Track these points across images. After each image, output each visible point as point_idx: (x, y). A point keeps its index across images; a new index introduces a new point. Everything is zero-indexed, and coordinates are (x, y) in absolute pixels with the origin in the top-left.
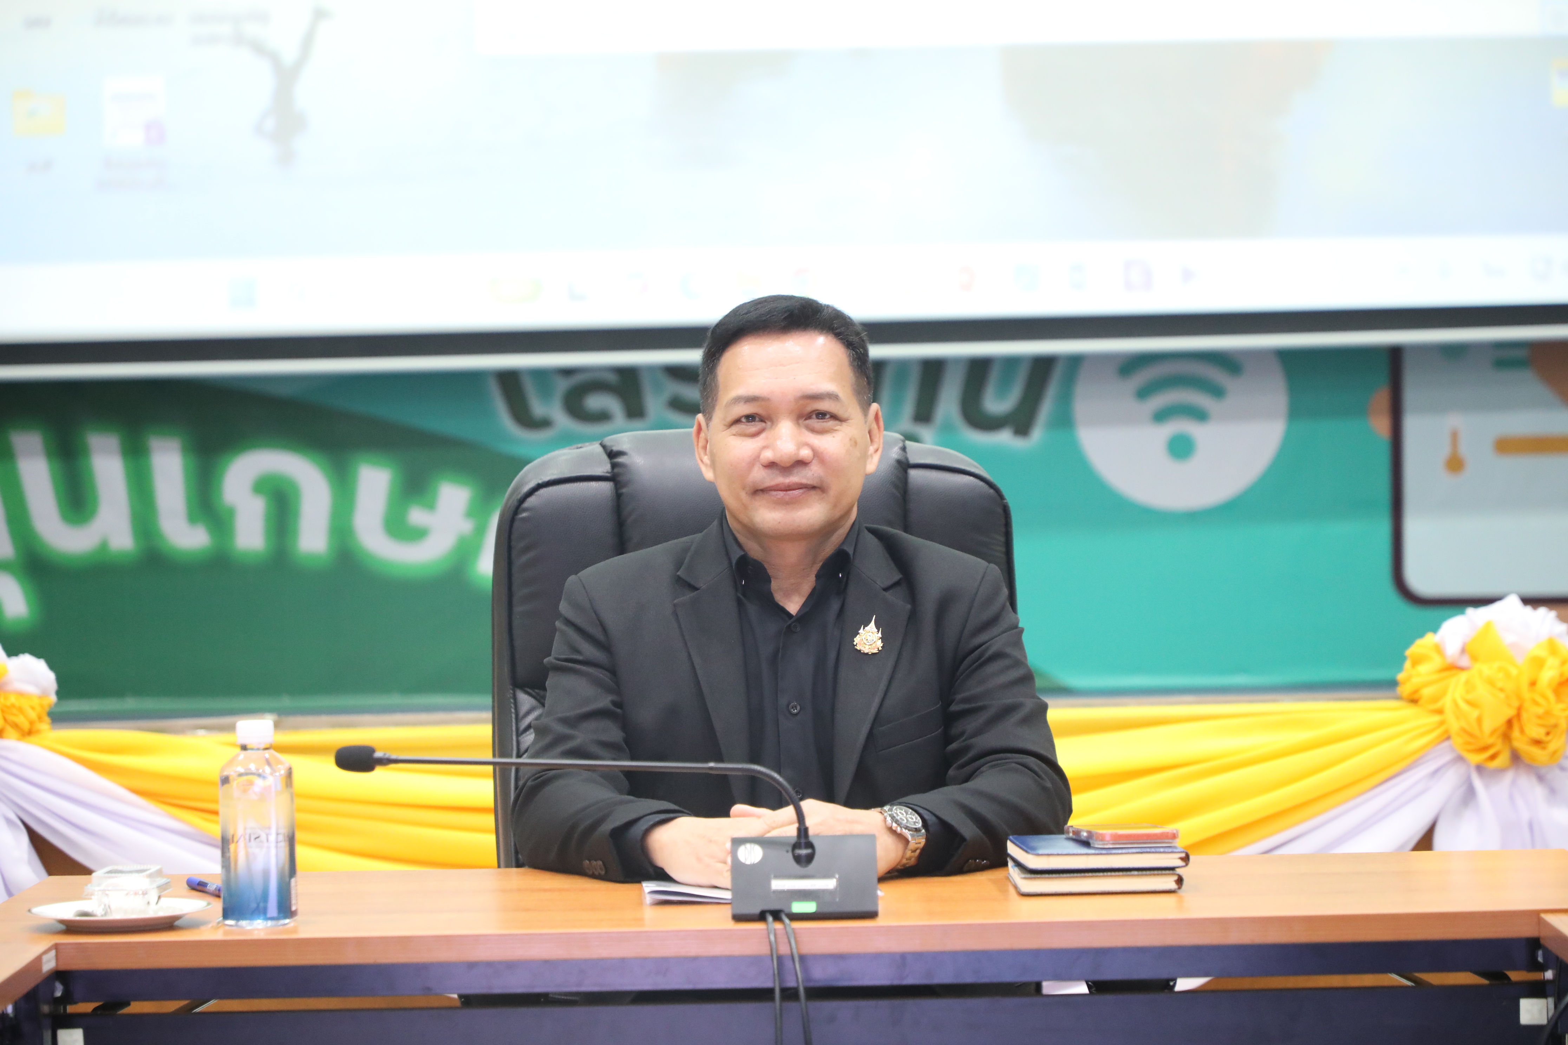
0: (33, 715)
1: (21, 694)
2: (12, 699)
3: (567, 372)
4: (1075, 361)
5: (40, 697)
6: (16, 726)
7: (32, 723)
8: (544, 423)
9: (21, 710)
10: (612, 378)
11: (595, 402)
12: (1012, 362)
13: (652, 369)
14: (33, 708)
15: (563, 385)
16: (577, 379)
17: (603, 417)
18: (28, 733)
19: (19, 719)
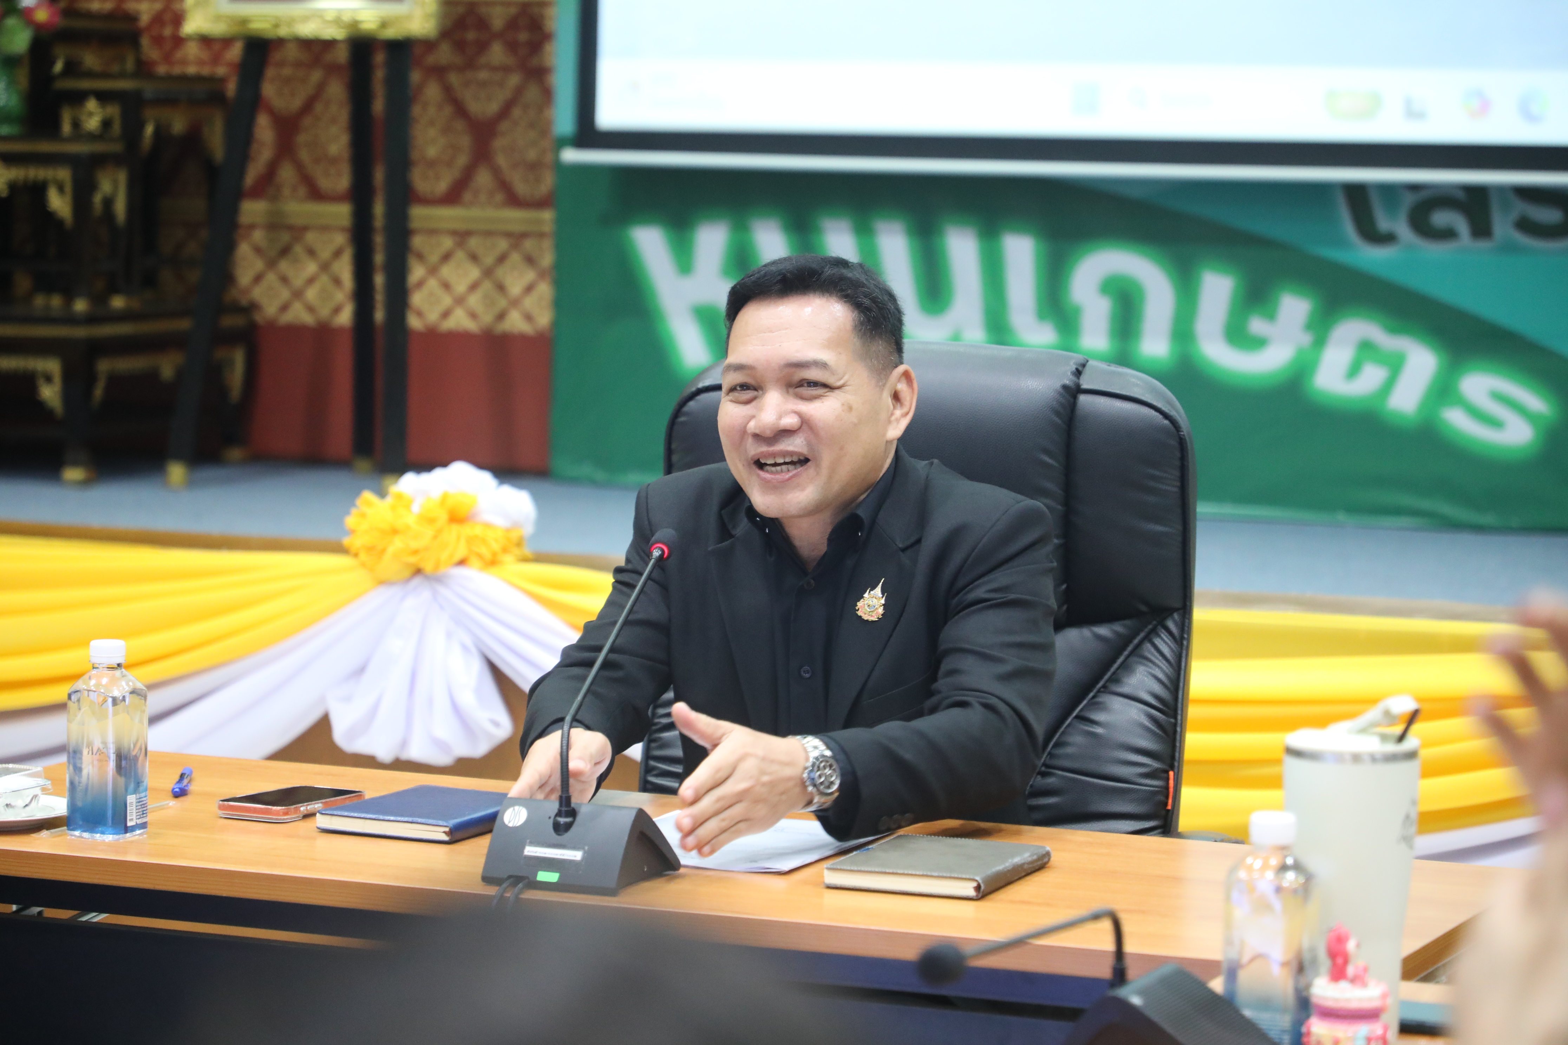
0: (496, 547)
1: (488, 525)
2: (477, 530)
3: (1415, 188)
5: (508, 530)
6: (480, 556)
7: (494, 554)
8: (1390, 239)
9: (484, 541)
10: (1461, 195)
11: (1440, 218)
13: (1501, 189)
15: (1411, 197)
16: (1423, 192)
17: (1450, 234)
18: (492, 562)
19: (484, 550)
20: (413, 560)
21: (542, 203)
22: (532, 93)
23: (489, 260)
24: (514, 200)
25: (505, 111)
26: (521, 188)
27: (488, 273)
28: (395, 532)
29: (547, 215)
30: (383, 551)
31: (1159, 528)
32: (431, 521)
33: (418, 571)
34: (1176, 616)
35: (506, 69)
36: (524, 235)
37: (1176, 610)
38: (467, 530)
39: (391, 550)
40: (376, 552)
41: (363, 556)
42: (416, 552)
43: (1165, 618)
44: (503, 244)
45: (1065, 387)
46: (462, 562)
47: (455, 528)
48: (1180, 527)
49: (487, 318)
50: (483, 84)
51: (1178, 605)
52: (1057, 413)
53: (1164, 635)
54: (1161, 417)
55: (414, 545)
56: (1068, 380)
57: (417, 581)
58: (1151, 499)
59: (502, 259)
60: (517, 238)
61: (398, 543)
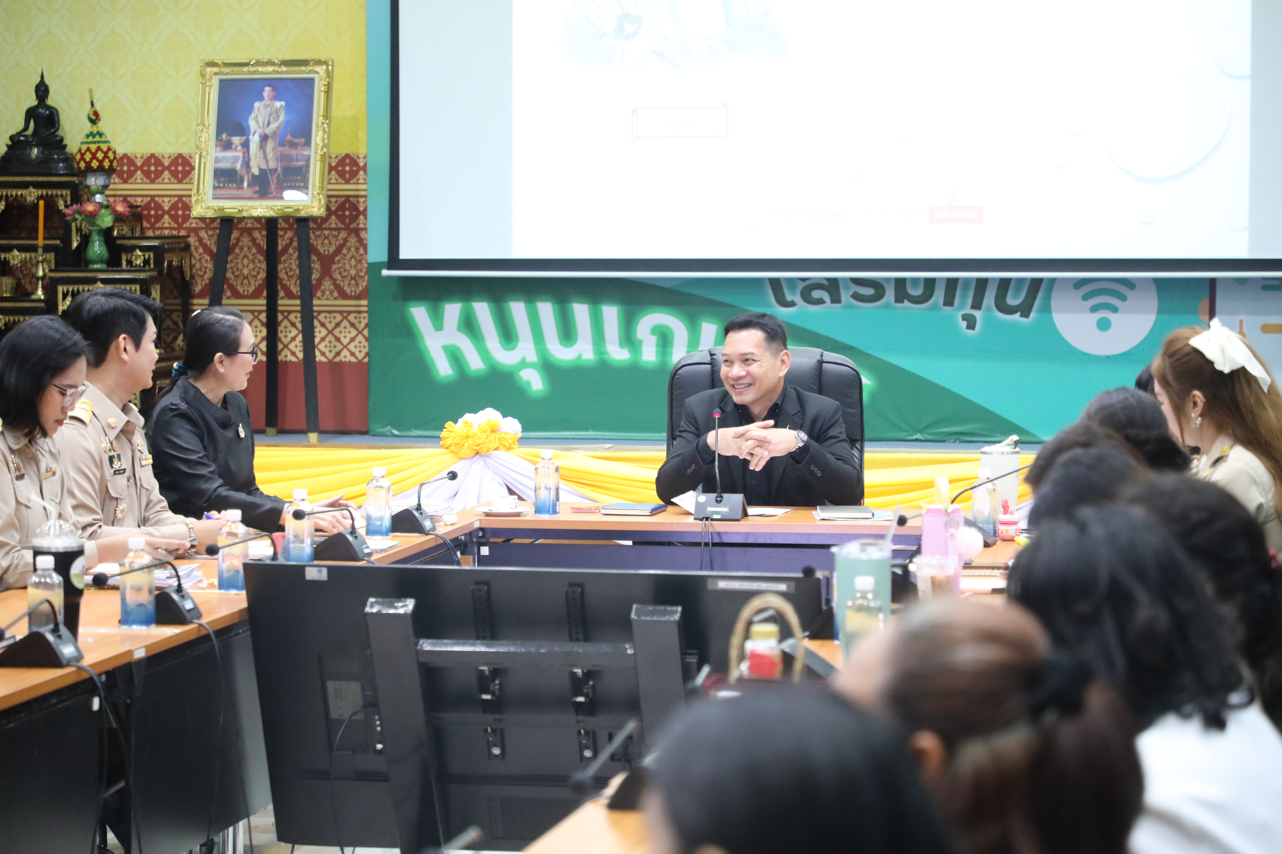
0: (511, 442)
1: (506, 433)
2: (503, 435)
3: (804, 280)
4: (1053, 281)
5: (514, 434)
6: (504, 446)
7: (510, 444)
8: (792, 304)
9: (506, 439)
10: (826, 283)
11: (816, 294)
12: (1021, 281)
13: (844, 279)
14: (511, 439)
15: (802, 285)
16: (807, 283)
17: (820, 302)
18: (509, 449)
19: (506, 443)
20: (477, 448)
21: (358, 297)
22: (353, 241)
23: (330, 327)
24: (343, 295)
25: (338, 251)
26: (347, 290)
27: (330, 332)
28: (468, 437)
29: (364, 302)
30: (463, 445)
31: (853, 411)
32: (485, 431)
33: (478, 453)
34: (859, 442)
35: (338, 230)
36: (349, 313)
37: (859, 440)
38: (497, 435)
39: (466, 444)
40: (459, 445)
41: (452, 448)
42: (478, 445)
43: (855, 444)
44: (339, 317)
45: (818, 361)
46: (496, 449)
47: (493, 434)
48: (860, 411)
49: (330, 356)
50: (327, 238)
51: (859, 438)
52: (816, 370)
53: (856, 450)
54: (852, 370)
55: (478, 442)
56: (818, 358)
57: (477, 457)
58: (850, 400)
59: (338, 325)
60: (345, 315)
61: (470, 441)
